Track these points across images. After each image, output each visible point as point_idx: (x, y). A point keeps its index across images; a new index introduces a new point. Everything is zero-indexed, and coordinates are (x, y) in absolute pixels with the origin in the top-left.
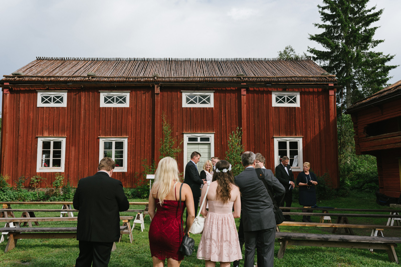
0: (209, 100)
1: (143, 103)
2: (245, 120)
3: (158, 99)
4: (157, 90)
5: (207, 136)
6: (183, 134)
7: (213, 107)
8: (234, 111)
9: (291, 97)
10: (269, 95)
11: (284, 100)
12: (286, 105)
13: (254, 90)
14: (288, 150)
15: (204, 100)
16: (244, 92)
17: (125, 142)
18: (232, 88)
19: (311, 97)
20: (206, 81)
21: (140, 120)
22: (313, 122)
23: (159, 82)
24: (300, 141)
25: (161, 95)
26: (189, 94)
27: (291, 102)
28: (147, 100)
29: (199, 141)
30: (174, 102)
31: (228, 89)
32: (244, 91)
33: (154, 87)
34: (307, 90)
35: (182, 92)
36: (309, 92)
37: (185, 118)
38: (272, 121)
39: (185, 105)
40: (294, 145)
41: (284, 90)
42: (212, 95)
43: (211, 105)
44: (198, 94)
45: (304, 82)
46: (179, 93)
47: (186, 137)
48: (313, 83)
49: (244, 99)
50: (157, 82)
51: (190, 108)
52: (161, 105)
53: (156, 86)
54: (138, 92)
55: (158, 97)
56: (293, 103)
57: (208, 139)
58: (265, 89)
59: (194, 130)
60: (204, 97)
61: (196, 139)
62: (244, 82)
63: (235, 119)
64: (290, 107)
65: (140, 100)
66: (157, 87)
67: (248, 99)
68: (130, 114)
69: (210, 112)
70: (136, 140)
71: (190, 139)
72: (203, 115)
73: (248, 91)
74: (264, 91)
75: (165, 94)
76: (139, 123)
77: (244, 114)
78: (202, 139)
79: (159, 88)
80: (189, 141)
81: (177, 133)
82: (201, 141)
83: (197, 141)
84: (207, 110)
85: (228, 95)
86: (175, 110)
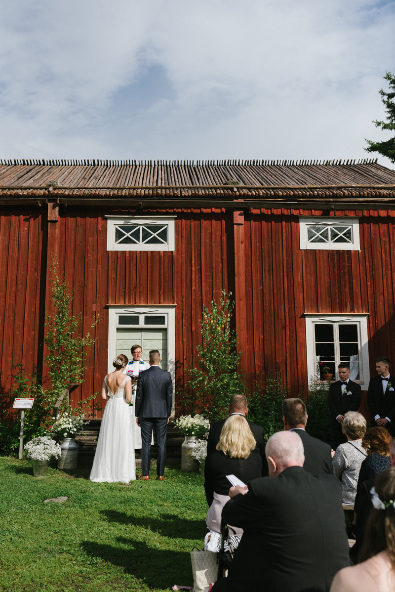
0: (164, 235)
1: (23, 241)
2: (243, 278)
3: (55, 232)
4: (53, 213)
5: (160, 312)
6: (107, 308)
7: (173, 250)
8: (220, 260)
9: (340, 230)
10: (293, 223)
11: (325, 235)
12: (330, 245)
13: (262, 214)
14: (337, 343)
15: (155, 235)
16: (239, 218)
18: (214, 210)
19: (383, 227)
20: (158, 196)
21: (14, 277)
22: (389, 282)
23: (57, 195)
24: (362, 324)
25: (61, 224)
26: (122, 222)
27: (341, 240)
28: (31, 235)
29: (142, 324)
30: (90, 239)
31: (205, 211)
32: (240, 215)
33: (45, 207)
34: (374, 214)
35: (106, 219)
36: (379, 217)
37: (112, 275)
38: (300, 280)
39: (113, 245)
40: (349, 332)
41: (326, 215)
42: (171, 225)
43: (170, 246)
44: (141, 222)
45: (368, 197)
46: (100, 219)
47: (114, 315)
48: (386, 199)
49: (239, 232)
50: (52, 198)
51: (124, 253)
52: (60, 246)
53: (50, 205)
54: (14, 218)
55: (55, 229)
56: (346, 241)
57: (161, 320)
58: (286, 212)
59: (132, 300)
60: (155, 228)
61: (135, 320)
62: (240, 196)
63: (220, 275)
64: (338, 251)
65: (17, 235)
66: (54, 207)
67: (248, 234)
69: (167, 260)
71: (123, 320)
72: (152, 267)
73: (248, 216)
74: (283, 215)
75: (71, 221)
76: (14, 283)
77: (239, 265)
78: (149, 320)
79: (57, 208)
80: (120, 323)
81: (94, 305)
82: (146, 323)
83: (138, 323)
84: (160, 256)
85: (205, 223)
86: (90, 257)
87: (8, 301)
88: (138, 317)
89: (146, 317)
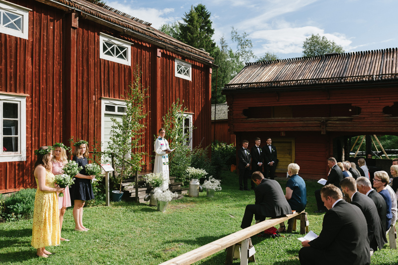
0: (125, 54)
1: (51, 37)
3: (74, 36)
4: (75, 23)
6: (101, 99)
7: (130, 65)
8: (148, 76)
9: (186, 69)
10: (173, 62)
11: (181, 70)
12: (183, 76)
14: (184, 127)
15: (121, 53)
16: (159, 53)
17: (23, 105)
18: (147, 44)
19: (198, 71)
21: (44, 66)
23: (79, 8)
24: (191, 119)
26: (106, 39)
28: (56, 34)
29: (116, 112)
30: (91, 47)
31: (143, 44)
32: (160, 51)
34: (195, 64)
35: (99, 34)
36: (197, 66)
39: (102, 54)
40: (187, 121)
42: (129, 48)
43: (129, 62)
46: (96, 34)
49: (159, 61)
50: (77, 9)
51: (108, 61)
53: (74, 14)
54: (43, 15)
55: (75, 33)
56: (187, 75)
58: (171, 54)
63: (148, 85)
66: (75, 17)
67: (162, 63)
68: (30, 53)
69: (128, 71)
70: (39, 102)
71: (107, 108)
74: (170, 56)
75: (80, 30)
78: (120, 109)
79: (78, 18)
80: (106, 110)
81: (94, 96)
82: (118, 111)
83: (114, 111)
84: (125, 68)
85: (144, 52)
86: (91, 61)
87: (42, 86)
88: (114, 107)
89: (118, 107)
